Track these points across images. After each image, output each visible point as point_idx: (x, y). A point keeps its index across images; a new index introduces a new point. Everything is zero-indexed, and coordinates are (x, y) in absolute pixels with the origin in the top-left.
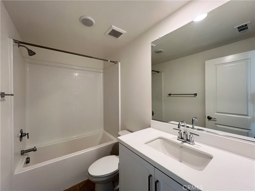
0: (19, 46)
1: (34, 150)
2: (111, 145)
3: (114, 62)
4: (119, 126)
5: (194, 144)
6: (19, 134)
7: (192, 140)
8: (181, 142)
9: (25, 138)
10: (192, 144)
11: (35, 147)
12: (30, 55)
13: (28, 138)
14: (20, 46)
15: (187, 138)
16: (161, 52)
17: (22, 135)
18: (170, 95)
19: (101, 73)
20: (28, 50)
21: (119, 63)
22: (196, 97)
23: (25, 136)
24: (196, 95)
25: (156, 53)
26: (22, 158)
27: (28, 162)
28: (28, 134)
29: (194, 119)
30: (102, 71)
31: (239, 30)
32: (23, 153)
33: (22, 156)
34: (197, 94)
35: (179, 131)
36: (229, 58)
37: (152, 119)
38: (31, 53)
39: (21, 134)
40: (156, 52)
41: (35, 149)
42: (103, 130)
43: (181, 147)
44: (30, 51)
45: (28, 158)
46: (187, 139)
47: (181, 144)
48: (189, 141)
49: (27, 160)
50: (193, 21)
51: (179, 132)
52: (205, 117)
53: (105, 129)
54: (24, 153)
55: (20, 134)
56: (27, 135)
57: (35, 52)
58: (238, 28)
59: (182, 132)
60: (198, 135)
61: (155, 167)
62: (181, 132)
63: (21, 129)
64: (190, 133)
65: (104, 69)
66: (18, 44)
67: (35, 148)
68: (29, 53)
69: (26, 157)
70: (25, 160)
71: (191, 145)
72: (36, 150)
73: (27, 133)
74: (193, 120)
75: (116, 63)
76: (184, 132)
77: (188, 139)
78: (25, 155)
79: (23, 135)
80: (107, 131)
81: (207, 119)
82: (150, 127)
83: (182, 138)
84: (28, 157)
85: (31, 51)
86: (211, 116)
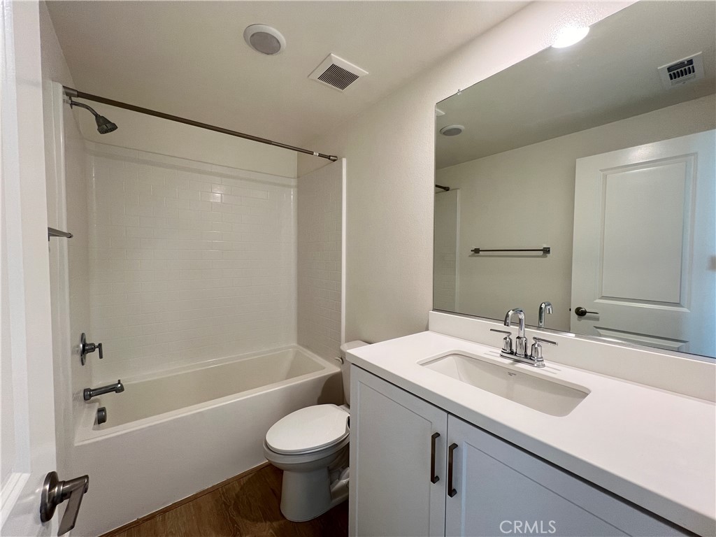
0: (73, 104)
1: (117, 388)
2: (320, 379)
3: (329, 157)
4: (340, 331)
5: (544, 366)
6: (78, 346)
7: (540, 356)
8: (511, 361)
9: (93, 356)
10: (538, 366)
11: (119, 381)
12: (103, 131)
13: (101, 357)
14: (73, 106)
15: (526, 352)
16: (457, 131)
17: (86, 349)
18: (477, 251)
19: (289, 186)
20: (97, 116)
21: (344, 161)
22: (546, 257)
23: (93, 350)
24: (546, 251)
25: (445, 136)
26: (86, 409)
27: (101, 420)
28: (100, 345)
29: (543, 306)
30: (293, 182)
31: (670, 75)
32: (89, 395)
33: (87, 405)
34: (549, 251)
35: (505, 335)
36: (639, 151)
37: (434, 310)
38: (106, 126)
39: (84, 346)
40: (443, 131)
41: (119, 385)
42: (295, 344)
43: (510, 374)
44: (101, 120)
45: (101, 410)
46: (526, 355)
47: (511, 367)
48: (531, 358)
49: (101, 414)
50: (550, 47)
51: (505, 339)
52: (570, 310)
53: (300, 342)
54: (91, 396)
55: (81, 346)
56: (97, 350)
57: (114, 124)
58: (669, 69)
59: (513, 337)
60: (555, 343)
61: (449, 413)
62: (510, 338)
63: (81, 333)
64: (534, 338)
65: (298, 177)
66: (70, 98)
67: (119, 383)
68: (99, 126)
69: (97, 406)
70: (94, 415)
71: (536, 368)
72: (122, 389)
73: (97, 344)
74: (541, 308)
75: (334, 160)
76: (518, 338)
77: (529, 353)
78: (94, 401)
79: (89, 349)
80: (307, 347)
81: (574, 315)
82: (427, 329)
83: (512, 353)
84: (102, 406)
85: (106, 121)
86: (585, 307)
